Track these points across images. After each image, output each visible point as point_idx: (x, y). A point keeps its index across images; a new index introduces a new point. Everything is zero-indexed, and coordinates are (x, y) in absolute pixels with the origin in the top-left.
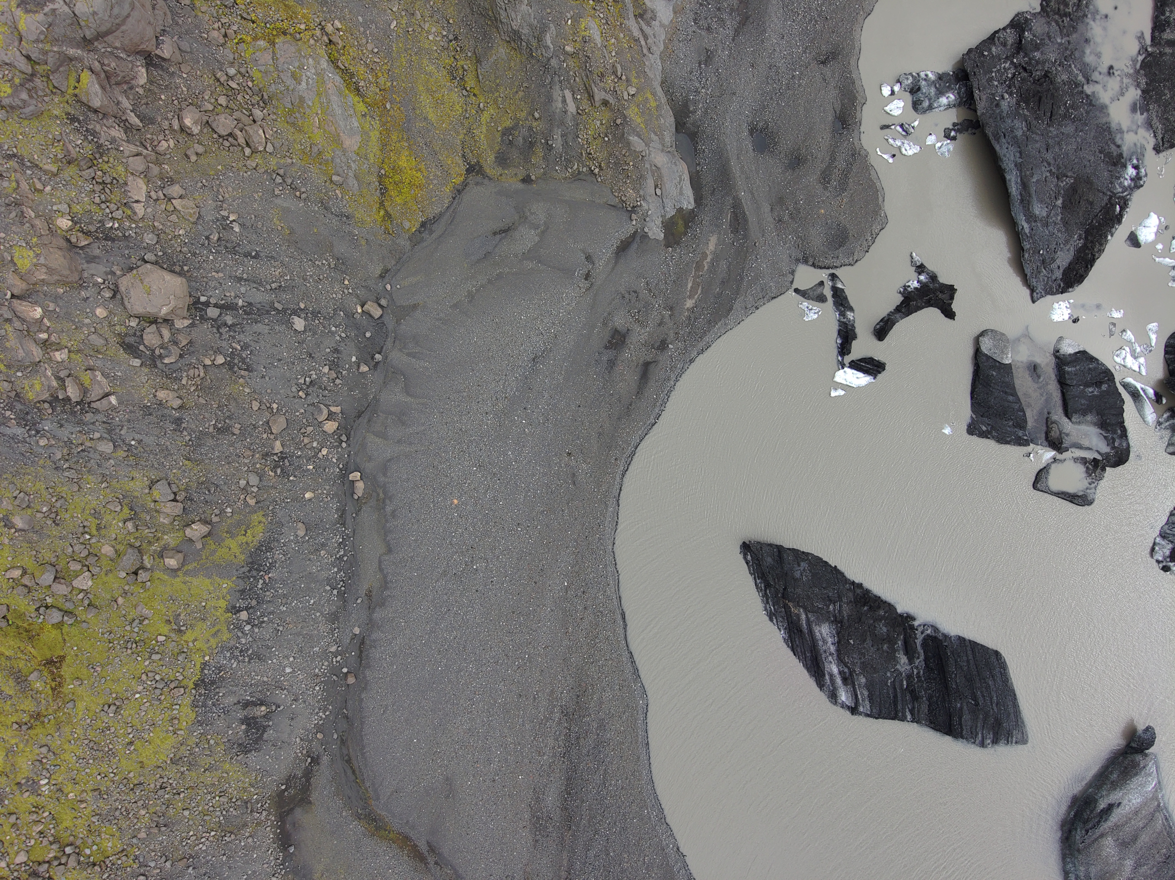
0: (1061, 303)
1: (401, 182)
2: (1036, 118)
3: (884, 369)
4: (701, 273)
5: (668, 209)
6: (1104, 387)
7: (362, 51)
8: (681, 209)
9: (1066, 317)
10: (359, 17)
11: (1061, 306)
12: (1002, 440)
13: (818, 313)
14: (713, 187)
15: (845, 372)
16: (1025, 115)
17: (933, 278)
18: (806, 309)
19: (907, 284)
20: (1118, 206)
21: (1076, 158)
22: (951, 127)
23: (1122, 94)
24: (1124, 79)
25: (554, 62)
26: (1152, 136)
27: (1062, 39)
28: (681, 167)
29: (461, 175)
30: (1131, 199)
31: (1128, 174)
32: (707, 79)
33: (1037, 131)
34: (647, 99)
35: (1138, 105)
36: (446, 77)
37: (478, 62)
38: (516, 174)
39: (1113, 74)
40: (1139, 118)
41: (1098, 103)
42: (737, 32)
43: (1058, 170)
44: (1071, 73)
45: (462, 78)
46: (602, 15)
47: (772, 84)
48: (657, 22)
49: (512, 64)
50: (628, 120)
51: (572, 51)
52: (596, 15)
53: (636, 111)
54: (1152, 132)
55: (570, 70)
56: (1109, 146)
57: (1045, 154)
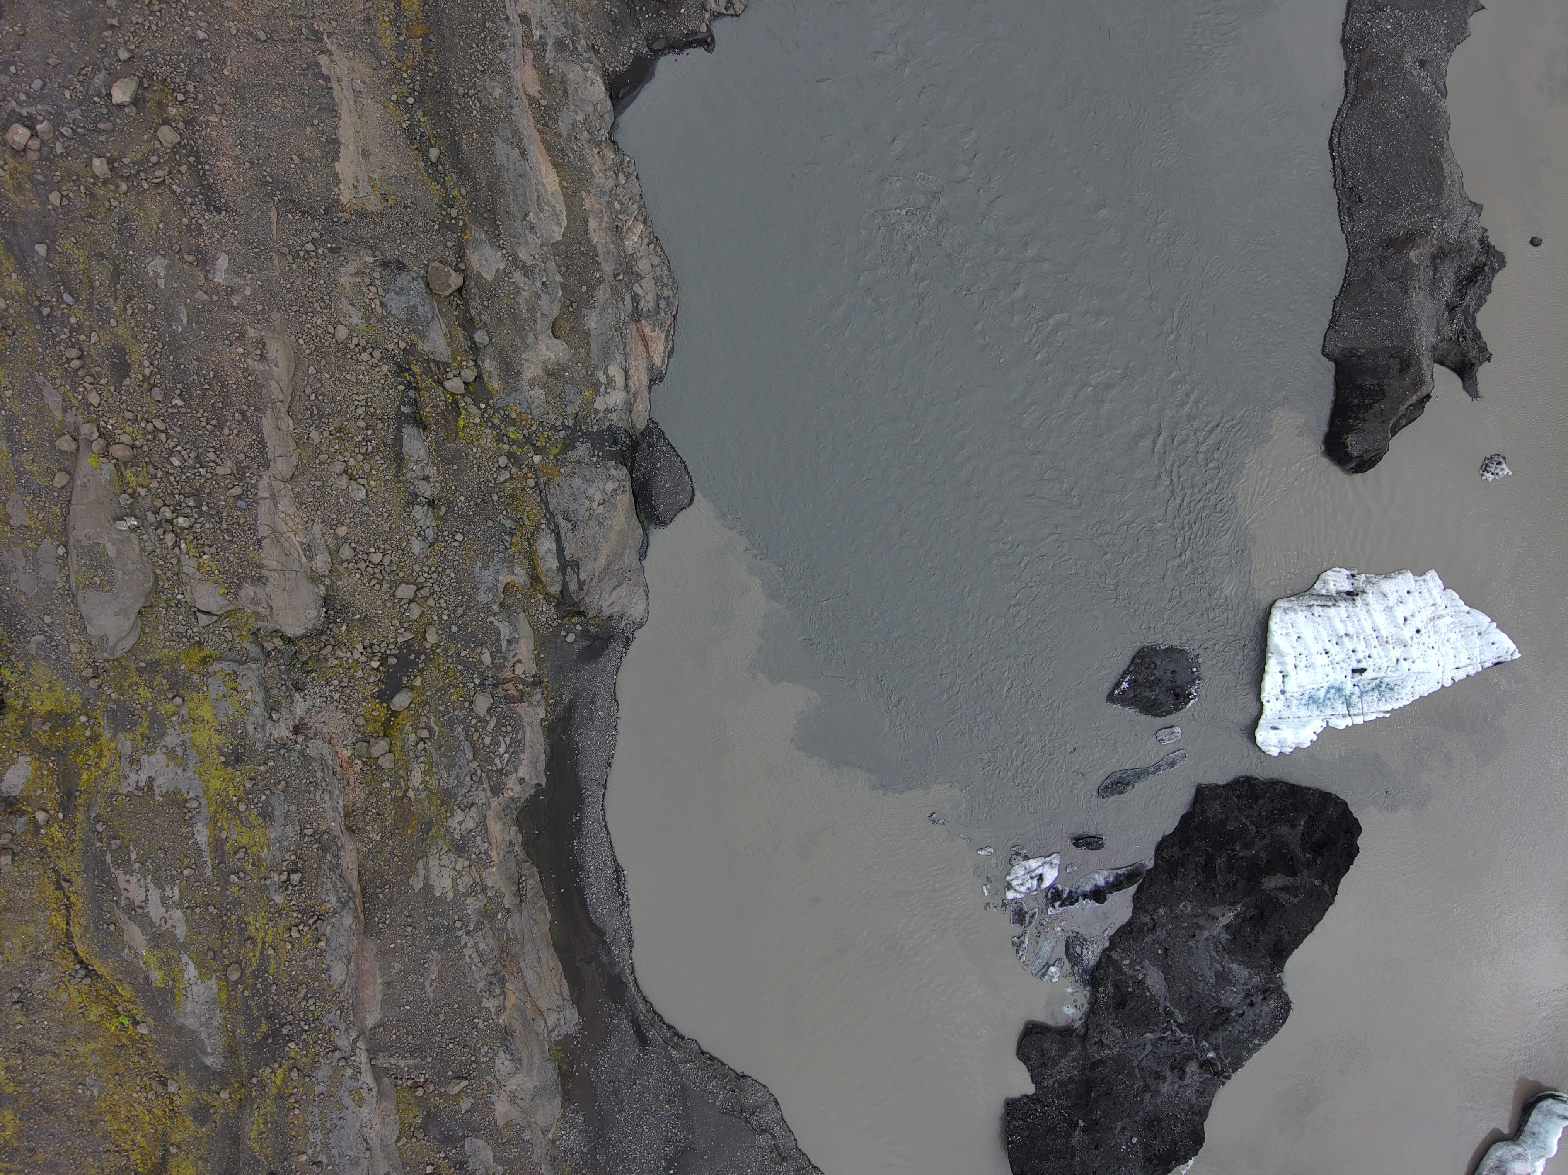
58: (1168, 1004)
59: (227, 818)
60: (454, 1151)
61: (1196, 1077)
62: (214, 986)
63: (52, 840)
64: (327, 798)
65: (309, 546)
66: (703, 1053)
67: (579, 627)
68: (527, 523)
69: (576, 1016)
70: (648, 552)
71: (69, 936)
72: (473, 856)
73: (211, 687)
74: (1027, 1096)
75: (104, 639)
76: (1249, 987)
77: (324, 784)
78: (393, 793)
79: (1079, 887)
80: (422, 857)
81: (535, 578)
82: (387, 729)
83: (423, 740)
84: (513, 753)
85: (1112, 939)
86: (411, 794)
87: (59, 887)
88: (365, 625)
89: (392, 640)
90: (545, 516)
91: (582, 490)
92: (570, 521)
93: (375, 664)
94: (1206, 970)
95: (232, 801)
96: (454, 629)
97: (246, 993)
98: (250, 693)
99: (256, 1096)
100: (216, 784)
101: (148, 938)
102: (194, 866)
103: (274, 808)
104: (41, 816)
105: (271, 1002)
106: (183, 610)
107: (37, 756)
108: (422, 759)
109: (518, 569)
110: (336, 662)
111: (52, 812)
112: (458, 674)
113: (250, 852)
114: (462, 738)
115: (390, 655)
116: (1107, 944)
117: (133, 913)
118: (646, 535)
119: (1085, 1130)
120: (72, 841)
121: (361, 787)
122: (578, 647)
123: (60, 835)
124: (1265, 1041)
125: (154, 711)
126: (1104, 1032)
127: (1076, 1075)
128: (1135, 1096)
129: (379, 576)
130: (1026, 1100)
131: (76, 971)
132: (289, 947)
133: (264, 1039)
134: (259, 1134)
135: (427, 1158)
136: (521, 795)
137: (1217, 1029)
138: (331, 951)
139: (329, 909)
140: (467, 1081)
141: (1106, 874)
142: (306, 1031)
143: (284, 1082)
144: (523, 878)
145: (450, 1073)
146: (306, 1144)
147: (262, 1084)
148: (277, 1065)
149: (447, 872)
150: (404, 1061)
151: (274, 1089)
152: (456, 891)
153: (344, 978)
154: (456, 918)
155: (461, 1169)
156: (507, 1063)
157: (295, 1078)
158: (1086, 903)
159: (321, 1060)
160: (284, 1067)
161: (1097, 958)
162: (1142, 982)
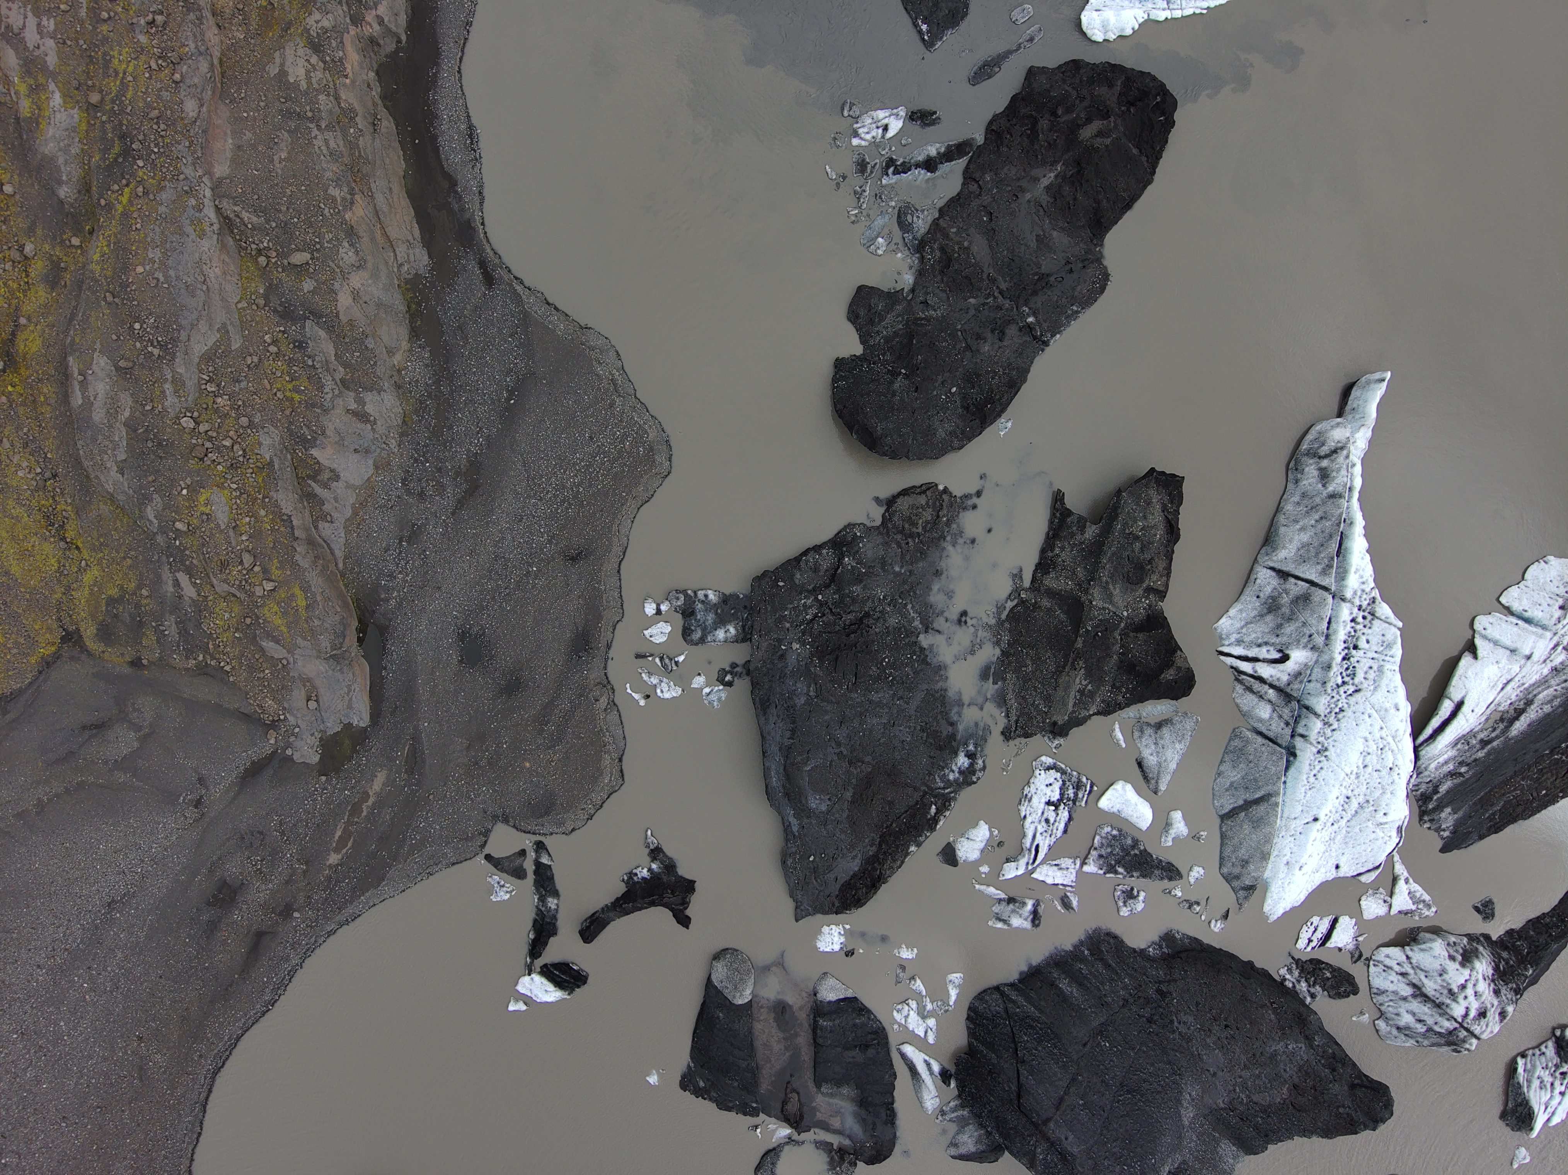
0: (833, 927)
2: (831, 681)
3: (585, 983)
4: (356, 819)
5: (329, 725)
6: (871, 1052)
8: (350, 725)
9: (837, 947)
11: (833, 931)
12: (723, 1105)
13: (511, 892)
14: (395, 704)
15: (532, 979)
16: (816, 675)
17: (670, 867)
18: (496, 885)
19: (634, 871)
20: (934, 807)
21: (883, 737)
22: (728, 669)
23: (972, 652)
24: (980, 631)
25: (159, 539)
26: (1003, 714)
27: (902, 567)
28: (351, 675)
29: (53, 644)
30: (955, 799)
31: (956, 764)
32: (408, 562)
33: (831, 698)
34: (293, 595)
35: (992, 670)
36: (40, 522)
37: (77, 513)
38: (122, 654)
39: (966, 622)
40: (991, 688)
41: (935, 660)
42: (461, 503)
43: (851, 752)
44: (904, 616)
45: (62, 526)
46: (234, 486)
47: (496, 581)
48: (340, 482)
49: (119, 524)
50: (261, 621)
51: (185, 529)
52: (226, 485)
53: (274, 610)
54: (1004, 709)
55: (186, 549)
56: (938, 722)
57: (836, 730)
58: (991, 270)
60: (294, 328)
61: (1015, 340)
62: (76, 116)
66: (548, 302)
69: (426, 257)
74: (855, 356)
76: (1069, 255)
78: (259, 2)
79: (912, 158)
80: (279, 50)
85: (941, 210)
94: (1028, 233)
97: (104, 118)
99: (102, 221)
101: (21, 63)
105: (125, 122)
116: (937, 215)
117: (11, 35)
119: (906, 377)
128: (956, 355)
130: (854, 358)
132: (147, 75)
133: (116, 160)
134: (100, 257)
135: (266, 329)
136: (381, 42)
137: (1037, 294)
138: (185, 87)
139: (187, 53)
140: (309, 256)
141: (938, 145)
142: (155, 153)
143: (130, 201)
144: (379, 117)
145: (293, 246)
146: (144, 259)
147: (110, 206)
148: (124, 182)
149: (301, 62)
150: (247, 214)
151: (120, 208)
152: (309, 84)
153: (195, 116)
154: (308, 108)
155: (300, 347)
156: (350, 254)
157: (140, 194)
158: (919, 172)
159: (167, 183)
160: (131, 186)
161: (927, 227)
162: (968, 248)
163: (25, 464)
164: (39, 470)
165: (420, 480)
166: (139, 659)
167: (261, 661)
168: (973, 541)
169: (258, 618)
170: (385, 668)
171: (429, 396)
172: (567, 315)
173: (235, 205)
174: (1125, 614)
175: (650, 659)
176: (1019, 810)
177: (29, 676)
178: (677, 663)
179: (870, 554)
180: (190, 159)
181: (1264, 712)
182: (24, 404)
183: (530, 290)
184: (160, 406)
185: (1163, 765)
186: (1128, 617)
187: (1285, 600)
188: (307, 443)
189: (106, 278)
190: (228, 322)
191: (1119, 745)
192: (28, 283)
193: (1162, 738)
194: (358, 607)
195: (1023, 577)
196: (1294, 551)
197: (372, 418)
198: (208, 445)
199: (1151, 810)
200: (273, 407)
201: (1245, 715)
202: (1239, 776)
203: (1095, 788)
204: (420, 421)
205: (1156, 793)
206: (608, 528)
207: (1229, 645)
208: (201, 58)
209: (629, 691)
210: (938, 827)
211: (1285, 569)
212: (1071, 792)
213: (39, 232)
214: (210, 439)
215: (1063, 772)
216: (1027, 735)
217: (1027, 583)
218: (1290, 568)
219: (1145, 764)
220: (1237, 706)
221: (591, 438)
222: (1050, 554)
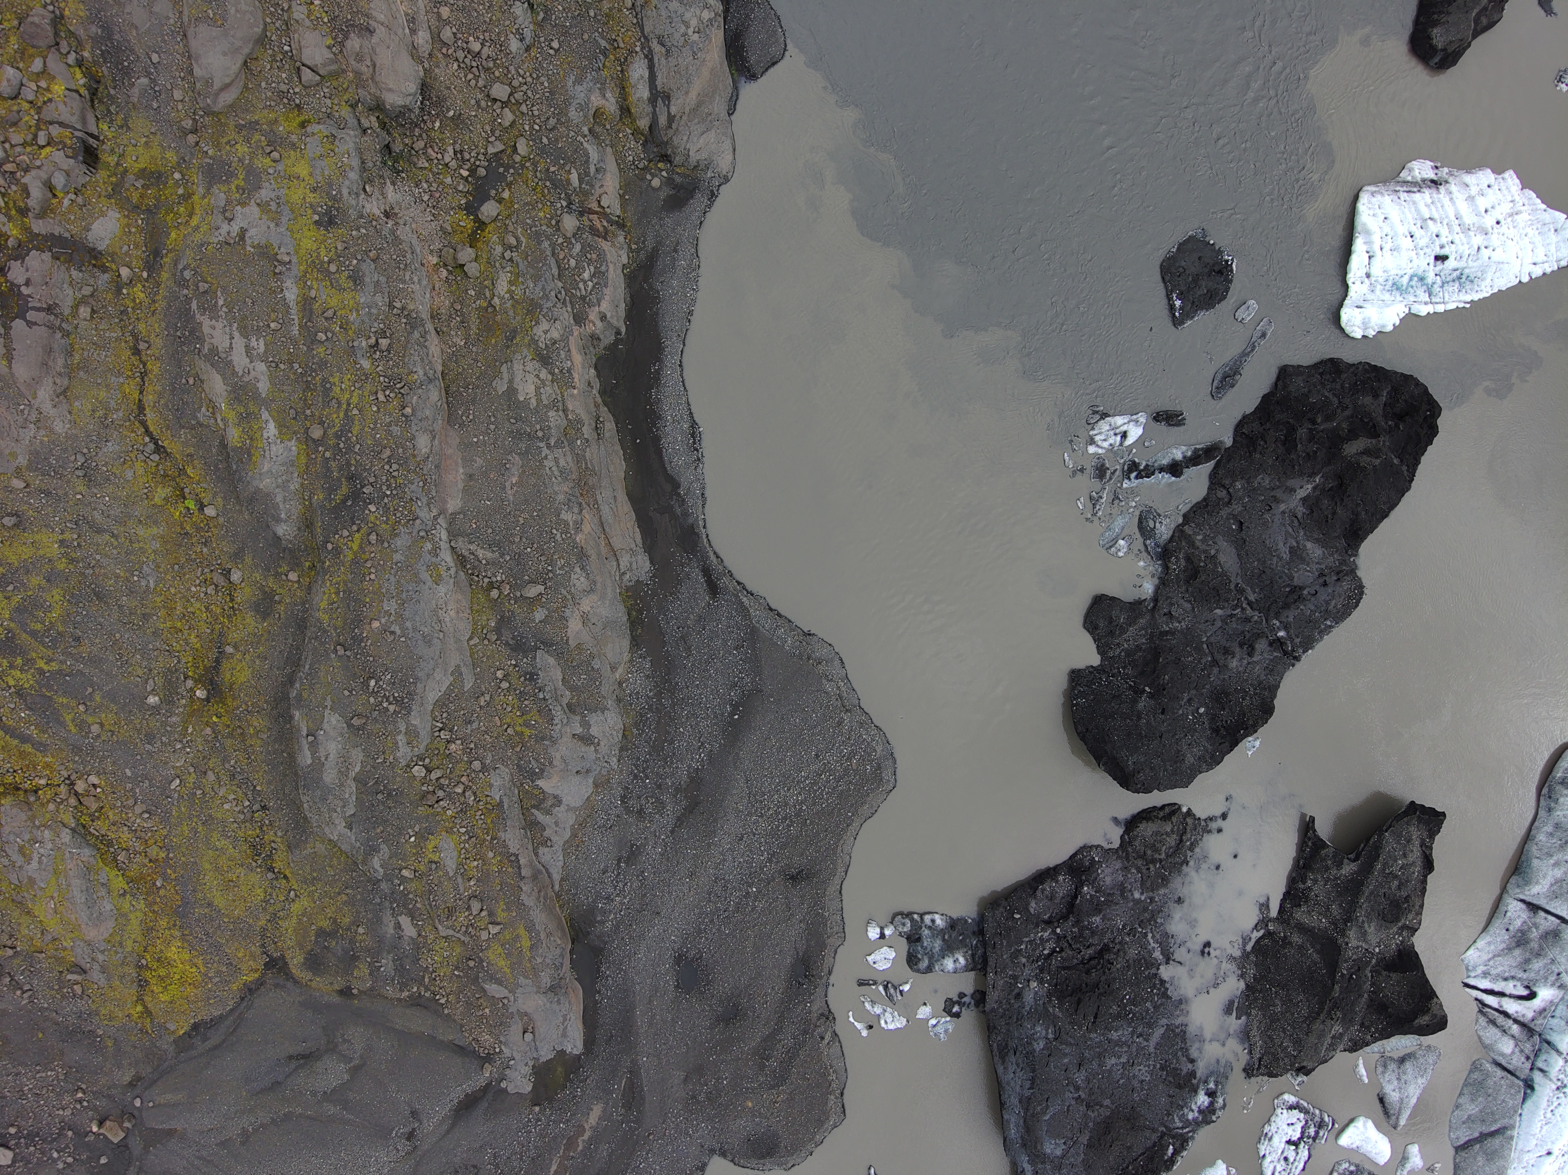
1: (168, 976)
2: (1070, 1023)
4: (571, 1154)
5: (542, 1053)
7: (127, 813)
8: (563, 1052)
10: (127, 770)
14: (611, 1033)
16: (1056, 1017)
20: (1171, 1147)
21: (1122, 1078)
22: (956, 999)
23: (1216, 985)
24: (1224, 962)
25: (384, 886)
26: (1246, 1051)
27: (1142, 894)
28: (567, 1005)
29: (256, 971)
30: (1192, 1138)
31: (1196, 1103)
32: (626, 884)
33: (1070, 1039)
34: (518, 936)
35: (1236, 1004)
36: (246, 852)
37: (289, 847)
38: (331, 984)
39: (1209, 954)
40: (1235, 1023)
41: (1176, 993)
42: (680, 821)
43: (1090, 1095)
44: (1144, 946)
45: (270, 856)
46: (463, 830)
47: (715, 903)
48: (562, 806)
49: (335, 862)
50: (485, 964)
51: (412, 876)
52: (455, 830)
53: (498, 952)
54: (1246, 1046)
55: (409, 893)
56: (1177, 1060)
57: (1074, 1073)
58: (1239, 581)
59: (317, 279)
60: (525, 660)
61: (1265, 655)
62: (294, 448)
63: (134, 300)
64: (416, 279)
65: (413, 18)
66: (771, 609)
67: (664, 173)
68: (622, 45)
69: (648, 563)
70: (738, 106)
71: (141, 408)
72: (556, 370)
73: (308, 146)
74: (1092, 667)
75: (209, 83)
76: (1323, 566)
77: (413, 267)
78: (478, 302)
79: (1156, 461)
80: (506, 362)
81: (625, 110)
82: (473, 240)
83: (510, 248)
84: (596, 284)
85: (1185, 516)
86: (496, 301)
87: (136, 352)
88: (458, 126)
89: (482, 151)
90: (640, 39)
91: (678, 13)
92: (664, 46)
93: (465, 173)
94: (1281, 545)
95: (323, 262)
96: (545, 140)
97: (328, 454)
98: (346, 156)
99: (329, 566)
100: (308, 244)
101: (229, 389)
102: (281, 321)
103: (364, 275)
104: (125, 272)
105: (353, 462)
106: (287, 67)
107: (126, 213)
108: (508, 269)
109: (609, 95)
110: (427, 165)
111: (137, 270)
112: (546, 191)
113: (338, 314)
114: (548, 253)
115: (478, 166)
116: (1180, 520)
117: (216, 358)
118: (736, 88)
119: (1151, 696)
120: (154, 301)
121: (446, 294)
122: (663, 195)
123: (142, 295)
124: (1337, 623)
125: (250, 165)
126: (1172, 604)
127: (1143, 644)
128: (1202, 670)
129: (475, 70)
130: (1091, 670)
131: (145, 445)
132: (375, 409)
133: (344, 501)
134: (329, 604)
135: (498, 663)
136: (602, 337)
137: (1289, 608)
138: (416, 421)
139: (416, 380)
140: (543, 587)
141: (1184, 448)
142: (387, 496)
143: (361, 547)
144: (601, 419)
145: (526, 578)
146: (380, 612)
147: (337, 551)
148: (355, 528)
149: (531, 378)
150: (482, 551)
151: (350, 556)
152: (539, 401)
153: (427, 450)
154: (538, 427)
155: (531, 679)
156: (582, 579)
157: (373, 542)
158: (1163, 476)
159: (401, 528)
160: (362, 531)
161: (1171, 533)
162: (1214, 557)
163: (232, 797)
164: (247, 803)
165: (639, 798)
166: (349, 988)
167: (481, 1001)
168: (1218, 867)
169: (482, 961)
170: (599, 992)
171: (650, 709)
172: (790, 621)
173: (470, 543)
174: (1377, 950)
175: (874, 987)
176: (1258, 1148)
177: (231, 1003)
178: (901, 992)
179: (1108, 880)
180: (425, 500)
181: (1506, 1046)
182: (231, 735)
183: (752, 595)
184: (392, 757)
185: (1405, 1101)
186: (1379, 953)
187: (1534, 934)
188: (534, 776)
189: (335, 629)
190: (462, 664)
191: (1362, 1081)
192: (233, 607)
193: (1404, 1073)
194: (571, 927)
195: (1271, 906)
196: (1547, 887)
197: (596, 740)
198: (440, 794)
199: (1389, 1145)
200: (503, 744)
201: (1487, 1048)
202: (1477, 1109)
203: (1336, 1126)
204: (640, 735)
205: (1395, 1128)
206: (833, 850)
207: (1475, 977)
208: (431, 387)
209: (851, 1019)
210: (1175, 1167)
211: (1535, 902)
212: (1312, 1131)
213: (248, 560)
214: (441, 787)
215: (1306, 1112)
216: (1271, 1075)
217: (1274, 912)
218: (1542, 902)
219: (1387, 1100)
220: (1480, 1038)
221: (817, 756)
222: (1301, 886)
